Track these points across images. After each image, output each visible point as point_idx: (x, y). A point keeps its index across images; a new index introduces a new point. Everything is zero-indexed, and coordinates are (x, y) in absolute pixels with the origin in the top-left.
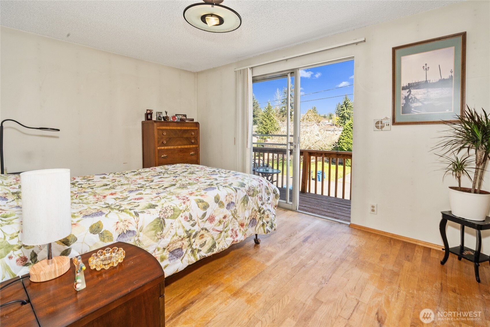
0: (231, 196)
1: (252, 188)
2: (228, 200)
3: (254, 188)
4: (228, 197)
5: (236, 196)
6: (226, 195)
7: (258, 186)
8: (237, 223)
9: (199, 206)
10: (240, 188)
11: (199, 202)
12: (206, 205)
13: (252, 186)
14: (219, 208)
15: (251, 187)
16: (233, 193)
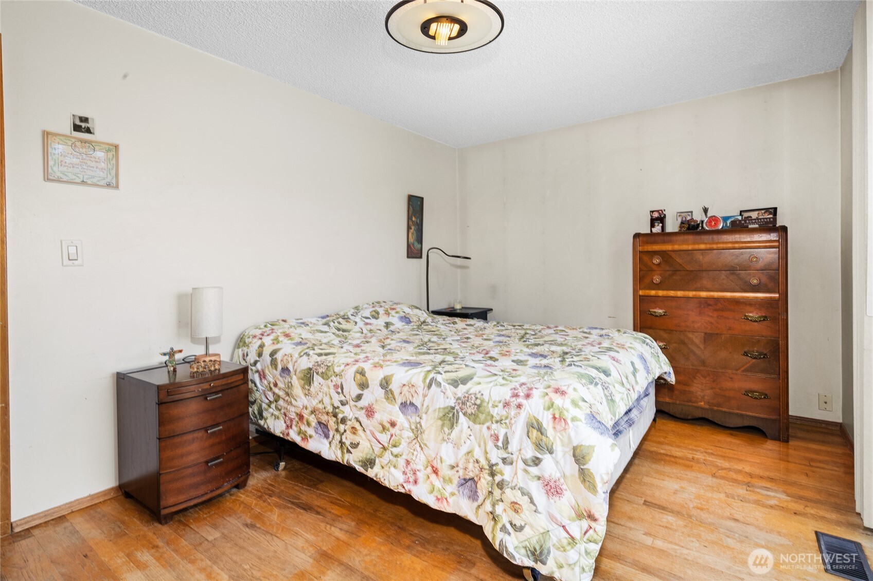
0: (412, 390)
1: (477, 398)
2: (405, 395)
3: (482, 401)
4: (406, 388)
5: (425, 396)
6: (405, 383)
7: (500, 402)
8: (423, 458)
9: (356, 379)
10: (443, 383)
11: (358, 373)
12: (365, 382)
13: (479, 396)
14: (385, 400)
15: (473, 396)
16: (420, 387)
